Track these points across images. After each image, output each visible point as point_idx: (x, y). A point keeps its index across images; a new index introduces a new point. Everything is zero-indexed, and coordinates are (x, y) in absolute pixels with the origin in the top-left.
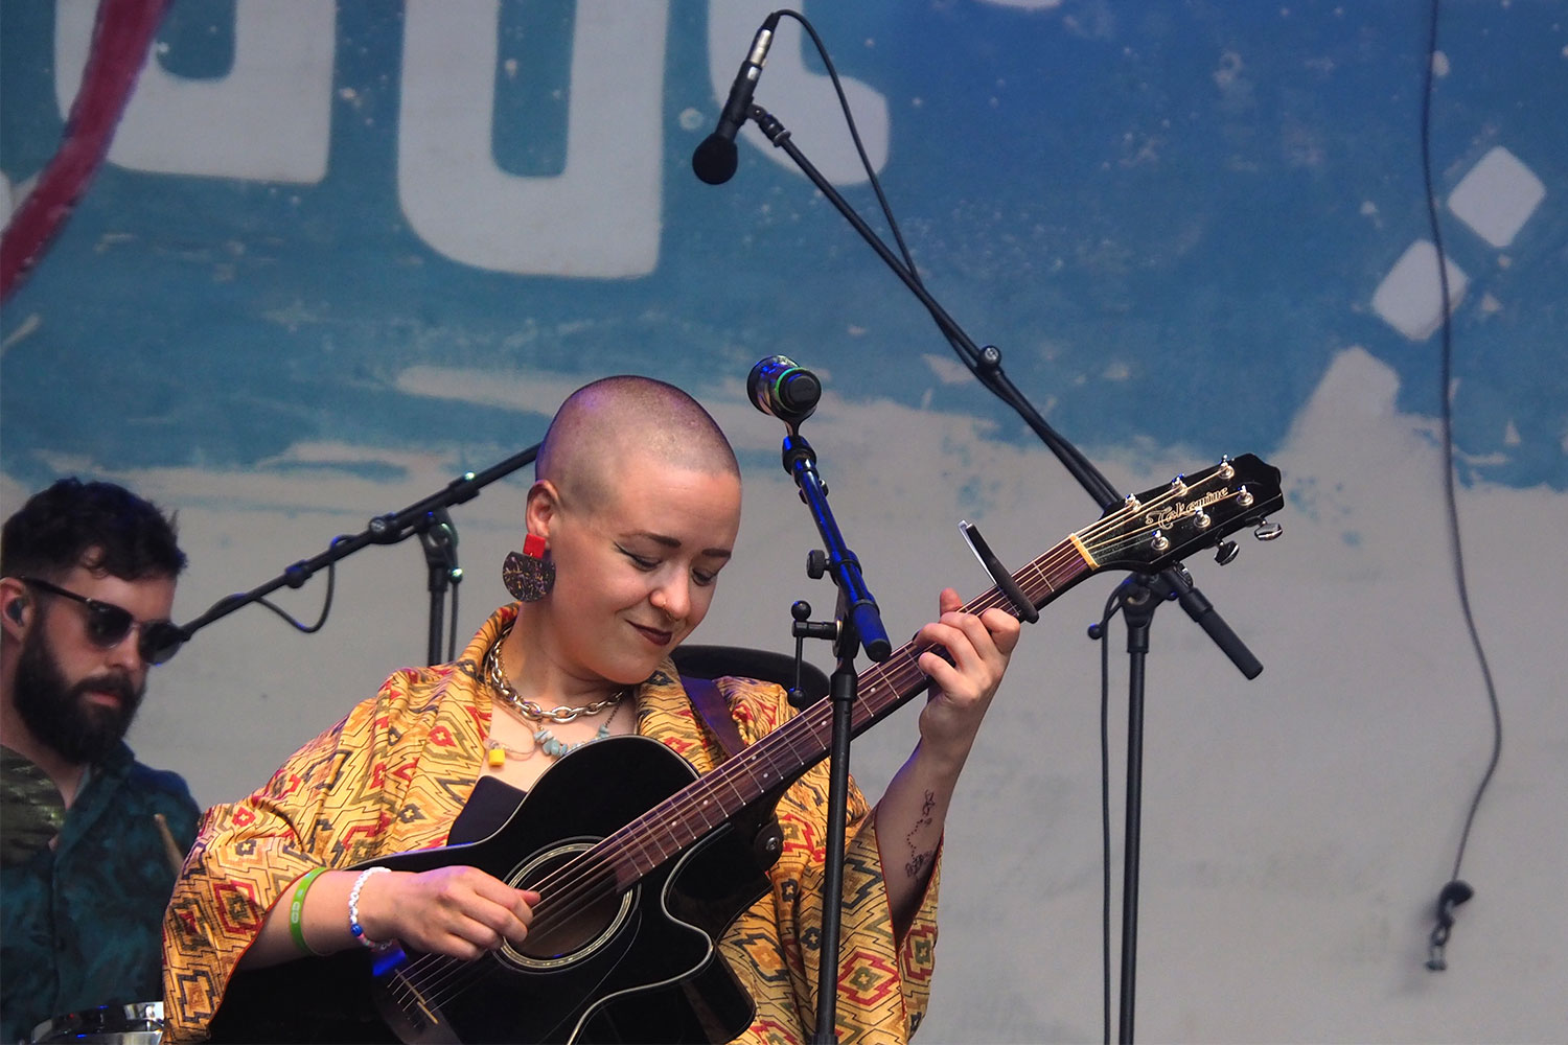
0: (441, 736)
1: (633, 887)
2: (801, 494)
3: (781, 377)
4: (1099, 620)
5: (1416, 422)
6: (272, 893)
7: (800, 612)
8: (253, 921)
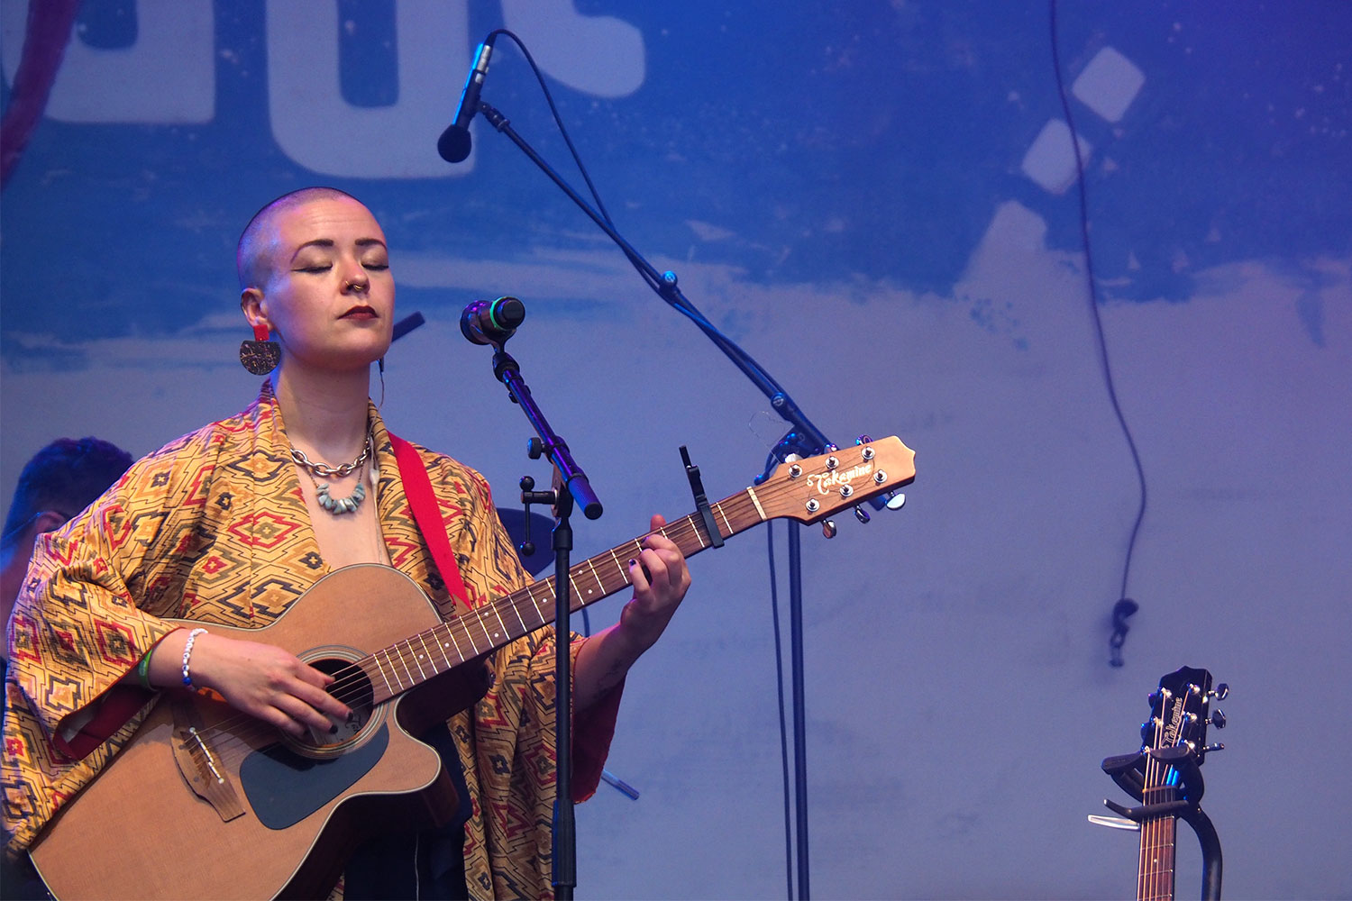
3: (493, 305)
6: (149, 641)
7: (527, 485)
8: (129, 658)
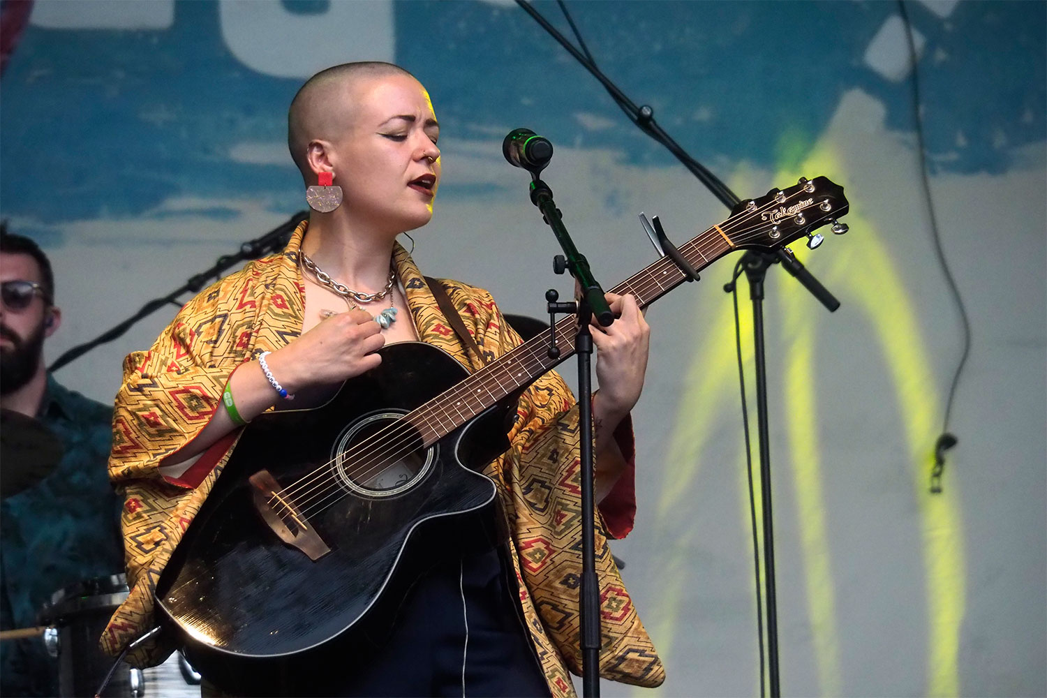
0: (279, 301)
1: (434, 445)
2: (544, 218)
3: (526, 143)
4: (730, 280)
5: (897, 135)
8: (209, 409)
